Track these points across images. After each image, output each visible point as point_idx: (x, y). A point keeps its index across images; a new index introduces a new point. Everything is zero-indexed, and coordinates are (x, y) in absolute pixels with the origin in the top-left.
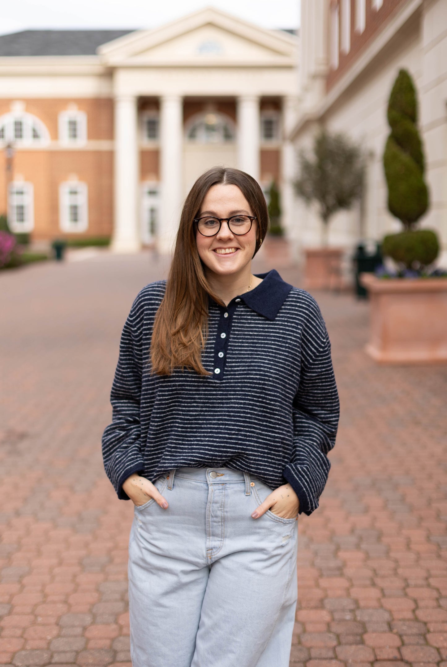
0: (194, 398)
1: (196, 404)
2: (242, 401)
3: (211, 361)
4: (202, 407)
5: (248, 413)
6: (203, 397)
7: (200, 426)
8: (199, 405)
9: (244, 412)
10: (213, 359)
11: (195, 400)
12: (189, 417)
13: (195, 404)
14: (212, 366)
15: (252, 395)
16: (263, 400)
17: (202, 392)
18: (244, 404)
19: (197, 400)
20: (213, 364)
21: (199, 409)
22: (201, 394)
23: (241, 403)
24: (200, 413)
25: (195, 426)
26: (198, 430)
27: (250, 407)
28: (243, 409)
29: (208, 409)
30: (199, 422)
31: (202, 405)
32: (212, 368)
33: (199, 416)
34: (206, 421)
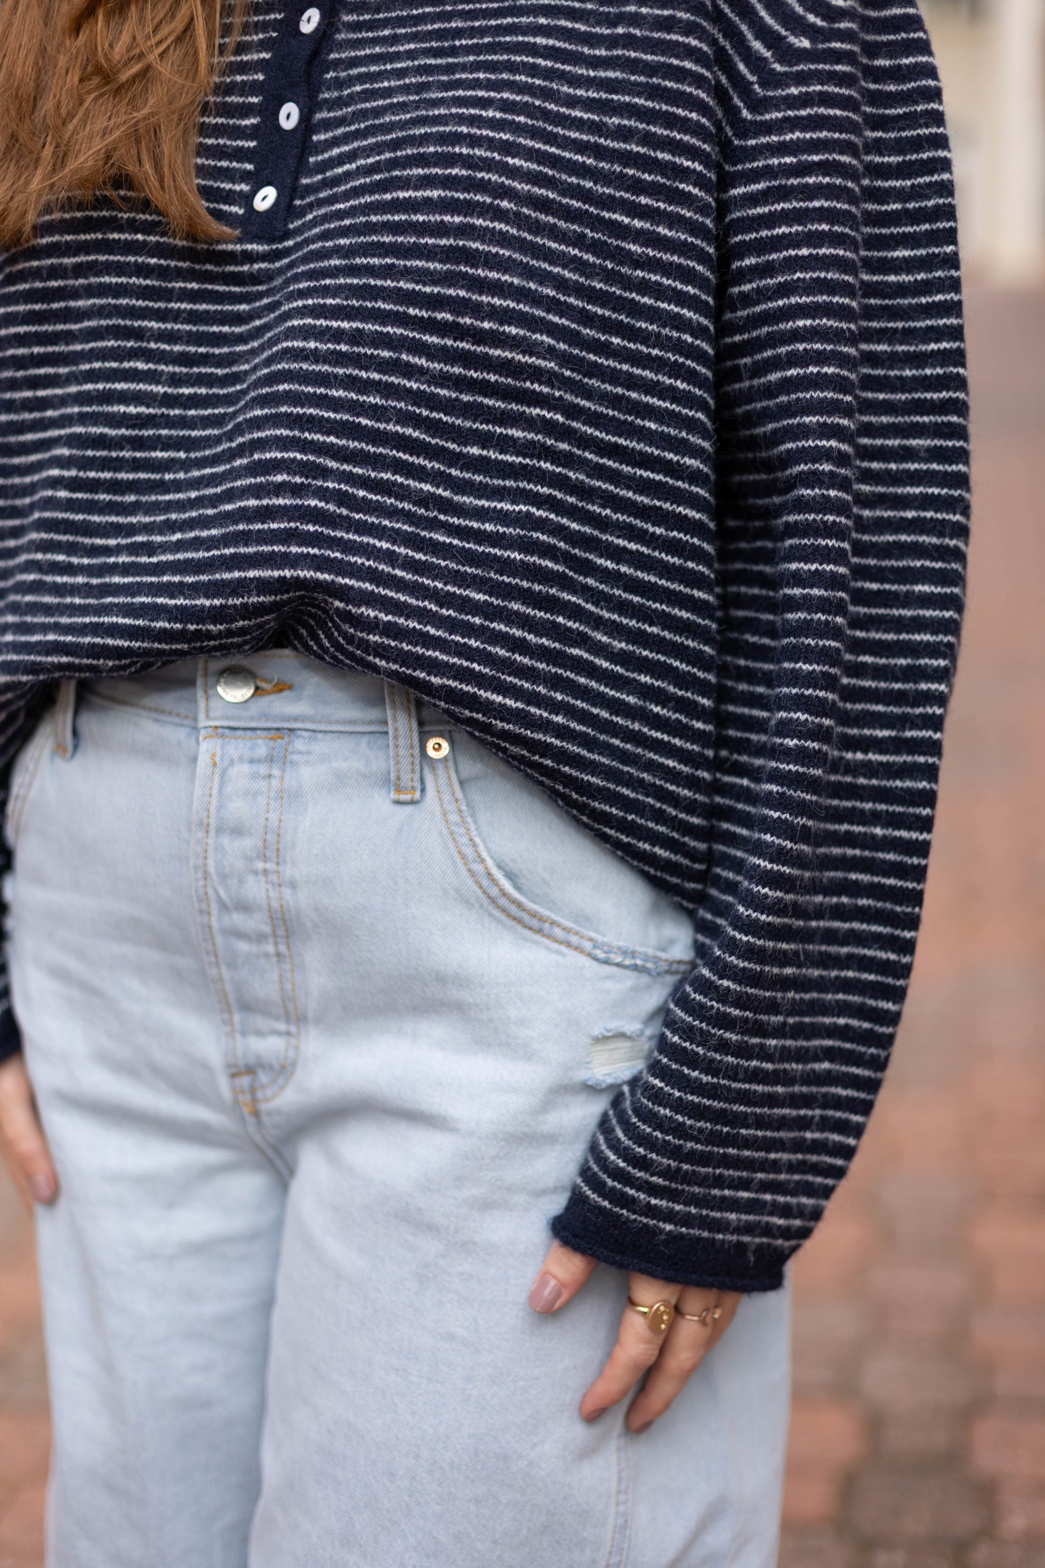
0: (139, 334)
1: (147, 362)
2: (345, 325)
3: (240, 154)
4: (175, 380)
5: (366, 387)
6: (187, 327)
7: (158, 477)
8: (162, 367)
9: (351, 383)
10: (252, 144)
11: (144, 344)
12: (106, 430)
13: (141, 366)
14: (245, 176)
15: (400, 289)
16: (461, 320)
17: (183, 306)
18: (356, 337)
19: (153, 345)
20: (249, 167)
21: (160, 389)
22: (176, 316)
23: (338, 336)
24: (164, 410)
25: (131, 476)
26: (144, 499)
27: (386, 354)
28: (346, 367)
29: (203, 391)
30: (153, 454)
31: (177, 369)
32: (245, 187)
33: (157, 426)
34: (187, 451)
